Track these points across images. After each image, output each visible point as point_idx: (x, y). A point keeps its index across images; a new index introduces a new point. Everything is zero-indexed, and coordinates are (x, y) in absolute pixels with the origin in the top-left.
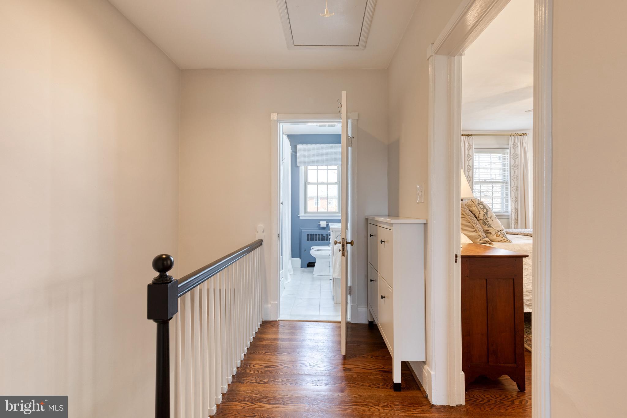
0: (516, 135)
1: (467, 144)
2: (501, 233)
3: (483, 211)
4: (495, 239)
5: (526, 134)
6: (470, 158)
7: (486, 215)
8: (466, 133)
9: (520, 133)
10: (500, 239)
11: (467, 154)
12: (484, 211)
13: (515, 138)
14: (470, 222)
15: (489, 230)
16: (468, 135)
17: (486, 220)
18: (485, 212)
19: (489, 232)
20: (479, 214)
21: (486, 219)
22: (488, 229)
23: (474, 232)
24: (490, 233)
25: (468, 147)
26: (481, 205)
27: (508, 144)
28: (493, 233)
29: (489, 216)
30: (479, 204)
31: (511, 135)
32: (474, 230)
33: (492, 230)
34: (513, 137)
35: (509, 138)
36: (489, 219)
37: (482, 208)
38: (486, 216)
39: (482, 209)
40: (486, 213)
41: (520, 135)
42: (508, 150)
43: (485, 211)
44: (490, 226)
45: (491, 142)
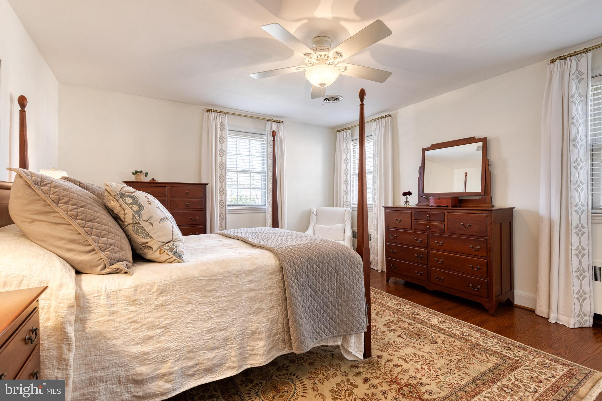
0: (272, 121)
1: (218, 123)
2: (168, 246)
3: (131, 208)
4: (158, 258)
5: (282, 122)
6: (223, 140)
7: (137, 216)
8: (219, 110)
9: (276, 119)
10: (164, 257)
11: (219, 135)
12: (133, 208)
13: (272, 124)
14: (80, 234)
15: (147, 243)
16: (221, 112)
17: (139, 225)
18: (135, 210)
19: (148, 246)
20: (125, 214)
21: (139, 223)
22: (145, 241)
23: (91, 253)
24: (150, 248)
25: (221, 127)
26: (128, 198)
27: (266, 130)
28: (155, 247)
29: (144, 217)
30: (123, 194)
31: (268, 120)
32: (89, 248)
33: (152, 242)
34: (269, 123)
35: (266, 123)
36: (143, 224)
37: (129, 202)
38: (138, 218)
39: (130, 204)
40: (138, 213)
41: (277, 122)
42: (265, 137)
43: (136, 208)
44: (148, 236)
45: (248, 125)
